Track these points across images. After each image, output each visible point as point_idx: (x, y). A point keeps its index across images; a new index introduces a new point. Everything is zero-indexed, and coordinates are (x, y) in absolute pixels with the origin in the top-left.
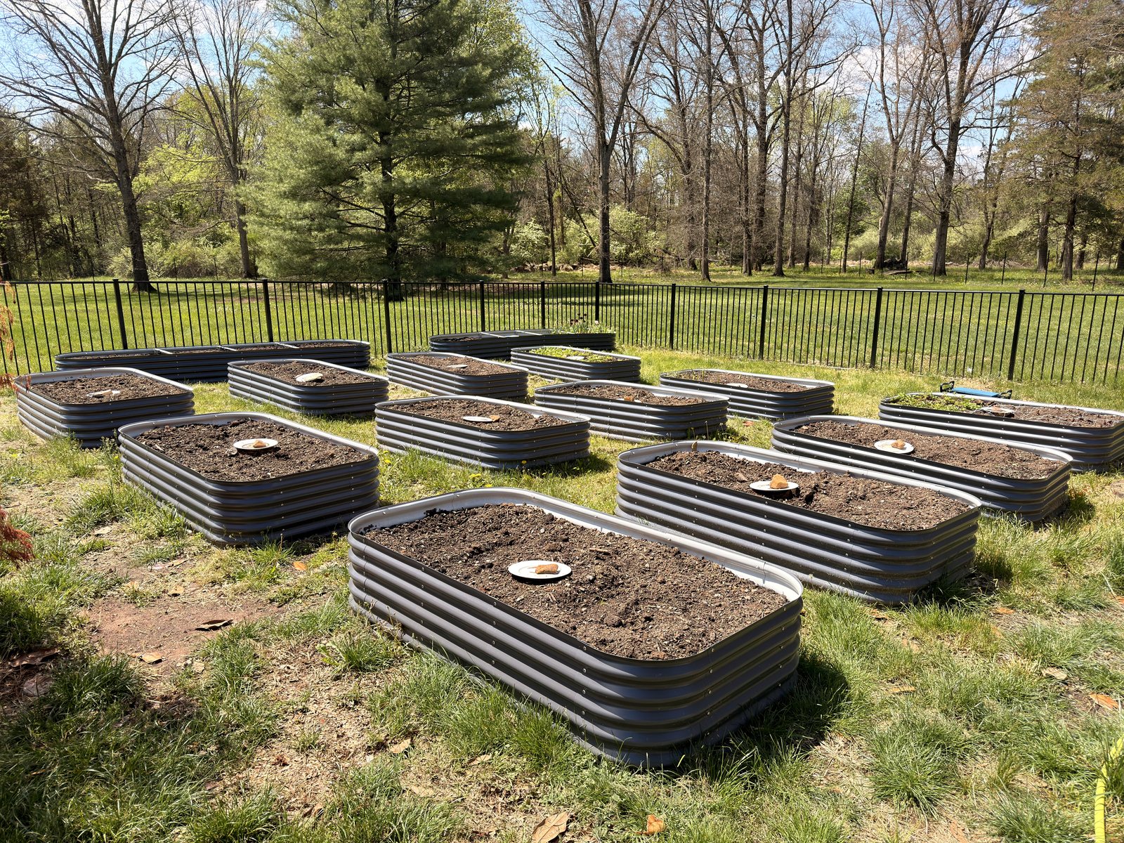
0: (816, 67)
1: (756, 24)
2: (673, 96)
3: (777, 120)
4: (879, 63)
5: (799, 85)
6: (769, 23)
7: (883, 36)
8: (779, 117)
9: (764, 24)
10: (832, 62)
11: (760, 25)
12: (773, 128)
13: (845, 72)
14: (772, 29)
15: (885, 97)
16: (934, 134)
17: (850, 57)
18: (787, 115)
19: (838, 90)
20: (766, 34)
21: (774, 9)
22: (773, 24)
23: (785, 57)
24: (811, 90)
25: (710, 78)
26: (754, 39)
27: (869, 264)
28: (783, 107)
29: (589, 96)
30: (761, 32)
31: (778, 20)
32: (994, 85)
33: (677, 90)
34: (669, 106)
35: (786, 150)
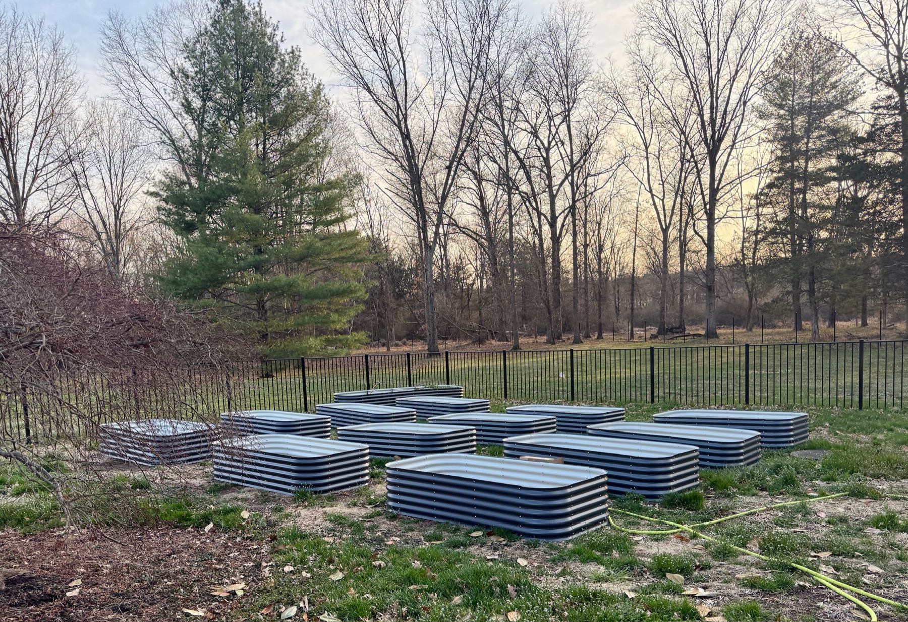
0: (595, 175)
1: (543, 144)
2: (478, 203)
3: (565, 218)
4: (646, 170)
5: (582, 189)
6: (553, 143)
7: (647, 148)
8: (567, 216)
9: (549, 143)
10: (607, 170)
11: (546, 145)
12: (563, 226)
13: (619, 178)
14: (556, 147)
15: (652, 195)
16: (694, 225)
17: (622, 166)
18: (573, 215)
19: (615, 192)
20: (551, 151)
21: (557, 132)
22: (557, 144)
23: (568, 168)
24: (592, 193)
25: (510, 189)
26: (542, 156)
27: (654, 330)
28: (570, 207)
29: (410, 206)
30: (547, 150)
31: (560, 140)
32: (740, 183)
33: (482, 199)
34: (475, 210)
35: (574, 241)
